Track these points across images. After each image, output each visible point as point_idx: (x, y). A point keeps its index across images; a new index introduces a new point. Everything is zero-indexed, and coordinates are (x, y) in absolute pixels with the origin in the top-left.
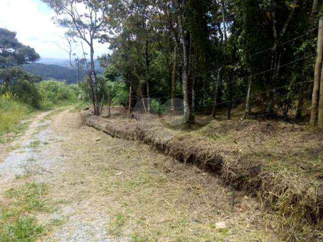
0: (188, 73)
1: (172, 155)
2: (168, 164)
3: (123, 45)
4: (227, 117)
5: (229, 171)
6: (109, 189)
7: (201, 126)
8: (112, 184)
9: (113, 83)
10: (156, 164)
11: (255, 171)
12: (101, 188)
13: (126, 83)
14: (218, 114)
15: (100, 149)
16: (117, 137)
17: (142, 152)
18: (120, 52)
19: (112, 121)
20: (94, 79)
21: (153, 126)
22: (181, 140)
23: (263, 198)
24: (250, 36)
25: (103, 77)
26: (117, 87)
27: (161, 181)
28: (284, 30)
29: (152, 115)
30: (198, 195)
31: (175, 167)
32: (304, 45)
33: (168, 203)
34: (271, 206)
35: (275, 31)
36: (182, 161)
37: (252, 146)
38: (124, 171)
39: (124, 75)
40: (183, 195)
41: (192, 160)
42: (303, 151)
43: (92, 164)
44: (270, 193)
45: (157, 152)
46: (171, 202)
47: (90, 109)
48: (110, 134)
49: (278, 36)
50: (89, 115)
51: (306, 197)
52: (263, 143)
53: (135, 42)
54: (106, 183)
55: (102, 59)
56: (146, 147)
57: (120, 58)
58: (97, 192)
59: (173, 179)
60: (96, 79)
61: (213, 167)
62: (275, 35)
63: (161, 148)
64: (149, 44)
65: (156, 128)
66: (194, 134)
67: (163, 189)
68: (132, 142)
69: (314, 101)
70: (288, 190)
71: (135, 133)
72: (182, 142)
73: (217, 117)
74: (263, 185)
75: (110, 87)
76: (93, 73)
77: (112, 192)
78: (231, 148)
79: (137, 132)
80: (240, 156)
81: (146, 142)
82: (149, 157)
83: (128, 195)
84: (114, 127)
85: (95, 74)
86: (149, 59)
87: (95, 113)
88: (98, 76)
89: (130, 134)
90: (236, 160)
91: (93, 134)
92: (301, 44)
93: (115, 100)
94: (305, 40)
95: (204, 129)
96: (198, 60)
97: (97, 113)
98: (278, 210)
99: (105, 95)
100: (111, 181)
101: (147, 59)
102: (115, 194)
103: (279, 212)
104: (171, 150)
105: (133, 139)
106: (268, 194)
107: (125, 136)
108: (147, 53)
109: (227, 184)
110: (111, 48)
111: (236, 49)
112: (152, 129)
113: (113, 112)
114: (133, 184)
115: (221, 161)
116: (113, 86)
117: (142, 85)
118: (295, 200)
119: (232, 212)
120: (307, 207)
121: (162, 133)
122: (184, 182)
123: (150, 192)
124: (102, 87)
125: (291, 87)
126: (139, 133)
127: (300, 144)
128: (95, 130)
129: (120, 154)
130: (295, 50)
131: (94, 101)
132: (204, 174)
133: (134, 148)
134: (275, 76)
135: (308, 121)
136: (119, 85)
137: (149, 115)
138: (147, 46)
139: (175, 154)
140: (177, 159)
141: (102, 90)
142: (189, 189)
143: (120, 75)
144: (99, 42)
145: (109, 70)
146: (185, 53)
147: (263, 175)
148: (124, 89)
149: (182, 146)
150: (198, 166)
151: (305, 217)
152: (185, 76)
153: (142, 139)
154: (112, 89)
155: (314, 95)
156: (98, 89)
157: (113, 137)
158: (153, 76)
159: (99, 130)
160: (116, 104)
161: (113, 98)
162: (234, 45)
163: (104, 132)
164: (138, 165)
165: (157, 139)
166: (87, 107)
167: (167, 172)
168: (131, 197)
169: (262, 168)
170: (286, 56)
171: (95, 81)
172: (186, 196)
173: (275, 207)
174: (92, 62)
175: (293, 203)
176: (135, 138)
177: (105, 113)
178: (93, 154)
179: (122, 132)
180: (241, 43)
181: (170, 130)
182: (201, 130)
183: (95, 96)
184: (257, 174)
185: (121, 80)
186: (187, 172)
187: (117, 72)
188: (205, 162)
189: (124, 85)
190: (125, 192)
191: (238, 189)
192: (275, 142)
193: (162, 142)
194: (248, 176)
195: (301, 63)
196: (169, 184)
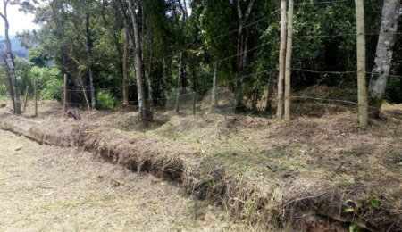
0: (141, 57)
1: (121, 163)
2: (117, 175)
3: (54, 18)
4: (191, 112)
5: (190, 178)
6: (32, 217)
7: (160, 123)
8: (37, 209)
9: (43, 69)
10: (100, 177)
11: (218, 175)
12: (19, 216)
13: (60, 69)
14: (182, 109)
15: (21, 161)
16: (46, 143)
17: (81, 162)
18: (51, 27)
19: (39, 121)
20: (11, 64)
21: (97, 126)
22: (133, 143)
23: (228, 206)
24: (214, 16)
25: (27, 61)
26: (48, 75)
27: (107, 198)
28: (249, 10)
29: (97, 112)
30: (154, 210)
31: (126, 178)
32: (269, 29)
33: (115, 226)
34: (236, 215)
35: (240, 11)
36: (135, 170)
37: (217, 145)
38: (56, 189)
39: (57, 59)
40: (136, 213)
41: (147, 167)
42: (270, 148)
43: (8, 184)
44: (235, 199)
45: (102, 160)
46: (120, 224)
47: (8, 106)
48: (36, 140)
49: (243, 17)
50: (6, 115)
51: (272, 200)
52: (229, 140)
53: (71, 15)
54: (28, 208)
55: (23, 36)
56: (87, 156)
57: (51, 36)
58: (14, 222)
59: (123, 194)
60: (14, 64)
61: (172, 174)
62: (240, 16)
63: (108, 155)
64: (91, 18)
65: (99, 129)
66: (150, 134)
67: (110, 209)
68: (68, 149)
69: (280, 92)
70: (254, 194)
71: (71, 138)
72: (134, 146)
73: (180, 111)
74: (228, 190)
75: (37, 75)
76: (9, 55)
77: (37, 220)
78: (193, 149)
79: (74, 136)
80: (202, 159)
81: (87, 149)
82: (91, 167)
83: (61, 221)
84: (41, 131)
85: (12, 58)
86: (92, 38)
87: (15, 112)
88: (18, 59)
89: (64, 139)
90: (199, 163)
91: (11, 141)
92: (267, 27)
93: (46, 93)
94: (271, 22)
95: (164, 127)
96: (152, 41)
97: (17, 111)
98: (244, 218)
99: (31, 86)
100: (35, 204)
101: (88, 37)
102: (40, 222)
103: (245, 220)
104: (121, 157)
105: (69, 146)
106: (233, 201)
107: (59, 142)
108: (87, 31)
109: (189, 193)
110: (36, 21)
111: (198, 30)
112: (95, 131)
113: (41, 109)
114: (68, 206)
115: (182, 166)
116: (41, 74)
117: (82, 72)
118: (261, 204)
119: (195, 226)
120: (273, 211)
121: (108, 135)
122: (138, 196)
123: (92, 215)
124: (26, 75)
125: (258, 76)
126: (76, 137)
127: (267, 140)
128: (14, 135)
129: (51, 166)
130: (261, 34)
131: (12, 95)
132: (162, 184)
133: (70, 157)
134: (242, 63)
135: (275, 114)
136: (51, 72)
137: (94, 112)
138: (88, 21)
139: (126, 161)
140: (128, 168)
141: (26, 78)
142: (144, 204)
143: (51, 59)
144: (20, 10)
145: (36, 52)
146: (136, 32)
147: (228, 178)
148: (58, 77)
149: (134, 150)
150: (155, 174)
151: (272, 222)
152: (137, 61)
153: (82, 145)
154: (41, 78)
155: (280, 85)
156: (19, 78)
157: (41, 143)
158: (96, 60)
159: (20, 135)
160: (47, 98)
161: (42, 89)
162: (195, 25)
163: (28, 137)
164: (76, 181)
165: (102, 143)
166: (4, 103)
167: (115, 186)
168: (64, 225)
169: (227, 171)
170: (253, 40)
171: (12, 67)
172: (140, 214)
173: (242, 215)
174: (8, 41)
175: (259, 208)
176: (72, 143)
177: (30, 111)
178: (10, 169)
179: (54, 137)
180: (204, 23)
181: (119, 131)
182: (159, 129)
183: (14, 88)
184: (221, 178)
185: (54, 65)
186: (141, 183)
187: (47, 55)
188: (163, 169)
189: (58, 72)
190: (56, 218)
191: (201, 198)
192: (241, 138)
193: (109, 147)
194: (211, 182)
195: (268, 48)
196: (117, 201)
